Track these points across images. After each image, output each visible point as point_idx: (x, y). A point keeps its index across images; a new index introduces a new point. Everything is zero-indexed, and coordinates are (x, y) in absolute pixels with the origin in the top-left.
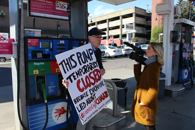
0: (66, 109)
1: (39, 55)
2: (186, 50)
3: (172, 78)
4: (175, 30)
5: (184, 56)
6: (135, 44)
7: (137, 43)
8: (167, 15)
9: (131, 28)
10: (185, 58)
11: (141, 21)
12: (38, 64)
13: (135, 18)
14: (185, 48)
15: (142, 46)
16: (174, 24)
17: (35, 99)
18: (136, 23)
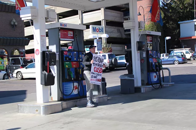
0: (77, 86)
1: (68, 59)
2: (152, 56)
3: (142, 81)
4: (141, 41)
5: (150, 61)
6: (108, 55)
7: (111, 54)
8: (133, 29)
9: (100, 32)
10: (152, 63)
11: (115, 16)
12: (67, 63)
13: (105, 11)
14: (151, 55)
15: (118, 57)
16: (139, 35)
17: (67, 78)
18: (106, 21)
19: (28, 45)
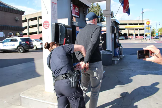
19: (24, 30)
